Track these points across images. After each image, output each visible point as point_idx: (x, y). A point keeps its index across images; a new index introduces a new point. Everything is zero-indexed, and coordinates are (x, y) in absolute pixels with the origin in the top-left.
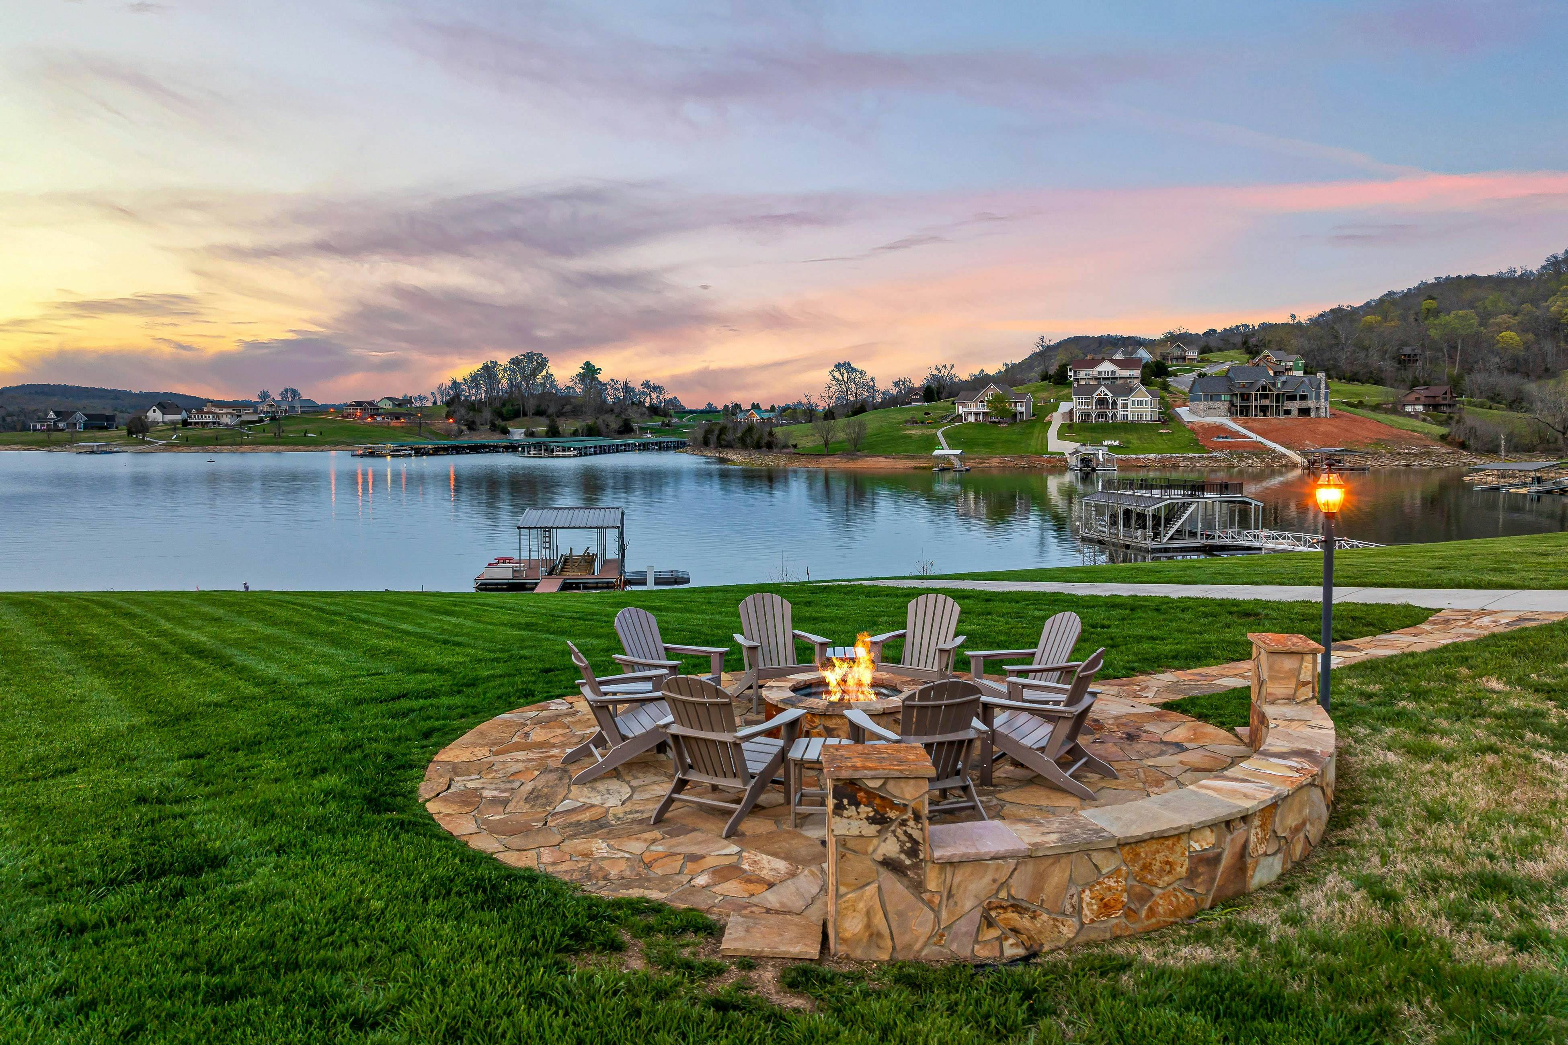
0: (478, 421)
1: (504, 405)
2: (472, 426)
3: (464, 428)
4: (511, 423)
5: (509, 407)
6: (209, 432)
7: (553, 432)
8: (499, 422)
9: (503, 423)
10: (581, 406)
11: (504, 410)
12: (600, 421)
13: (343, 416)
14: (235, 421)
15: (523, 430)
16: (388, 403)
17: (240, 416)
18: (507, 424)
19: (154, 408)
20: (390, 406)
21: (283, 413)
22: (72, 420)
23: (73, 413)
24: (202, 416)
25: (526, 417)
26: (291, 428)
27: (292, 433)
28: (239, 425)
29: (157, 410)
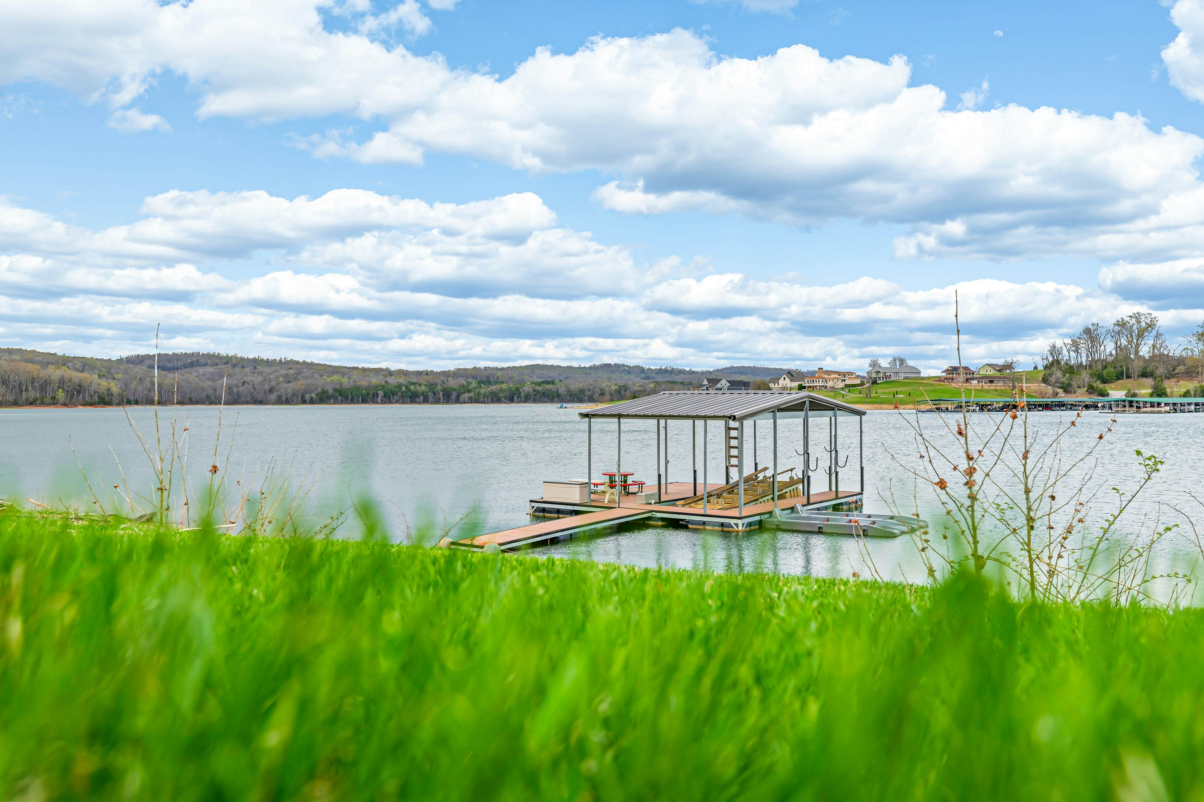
0: (1074, 384)
1: (1105, 367)
2: (1067, 388)
3: (1059, 390)
4: (1112, 385)
5: (1111, 370)
7: (1159, 392)
8: (1098, 385)
9: (1102, 386)
10: (1196, 367)
11: (1105, 372)
13: (940, 381)
15: (1124, 391)
16: (989, 368)
17: (845, 380)
18: (1107, 386)
19: (784, 376)
20: (991, 372)
21: (886, 379)
22: (719, 386)
23: (720, 380)
24: (813, 381)
25: (1129, 380)
26: (887, 390)
27: (884, 393)
28: (843, 388)
29: (786, 378)
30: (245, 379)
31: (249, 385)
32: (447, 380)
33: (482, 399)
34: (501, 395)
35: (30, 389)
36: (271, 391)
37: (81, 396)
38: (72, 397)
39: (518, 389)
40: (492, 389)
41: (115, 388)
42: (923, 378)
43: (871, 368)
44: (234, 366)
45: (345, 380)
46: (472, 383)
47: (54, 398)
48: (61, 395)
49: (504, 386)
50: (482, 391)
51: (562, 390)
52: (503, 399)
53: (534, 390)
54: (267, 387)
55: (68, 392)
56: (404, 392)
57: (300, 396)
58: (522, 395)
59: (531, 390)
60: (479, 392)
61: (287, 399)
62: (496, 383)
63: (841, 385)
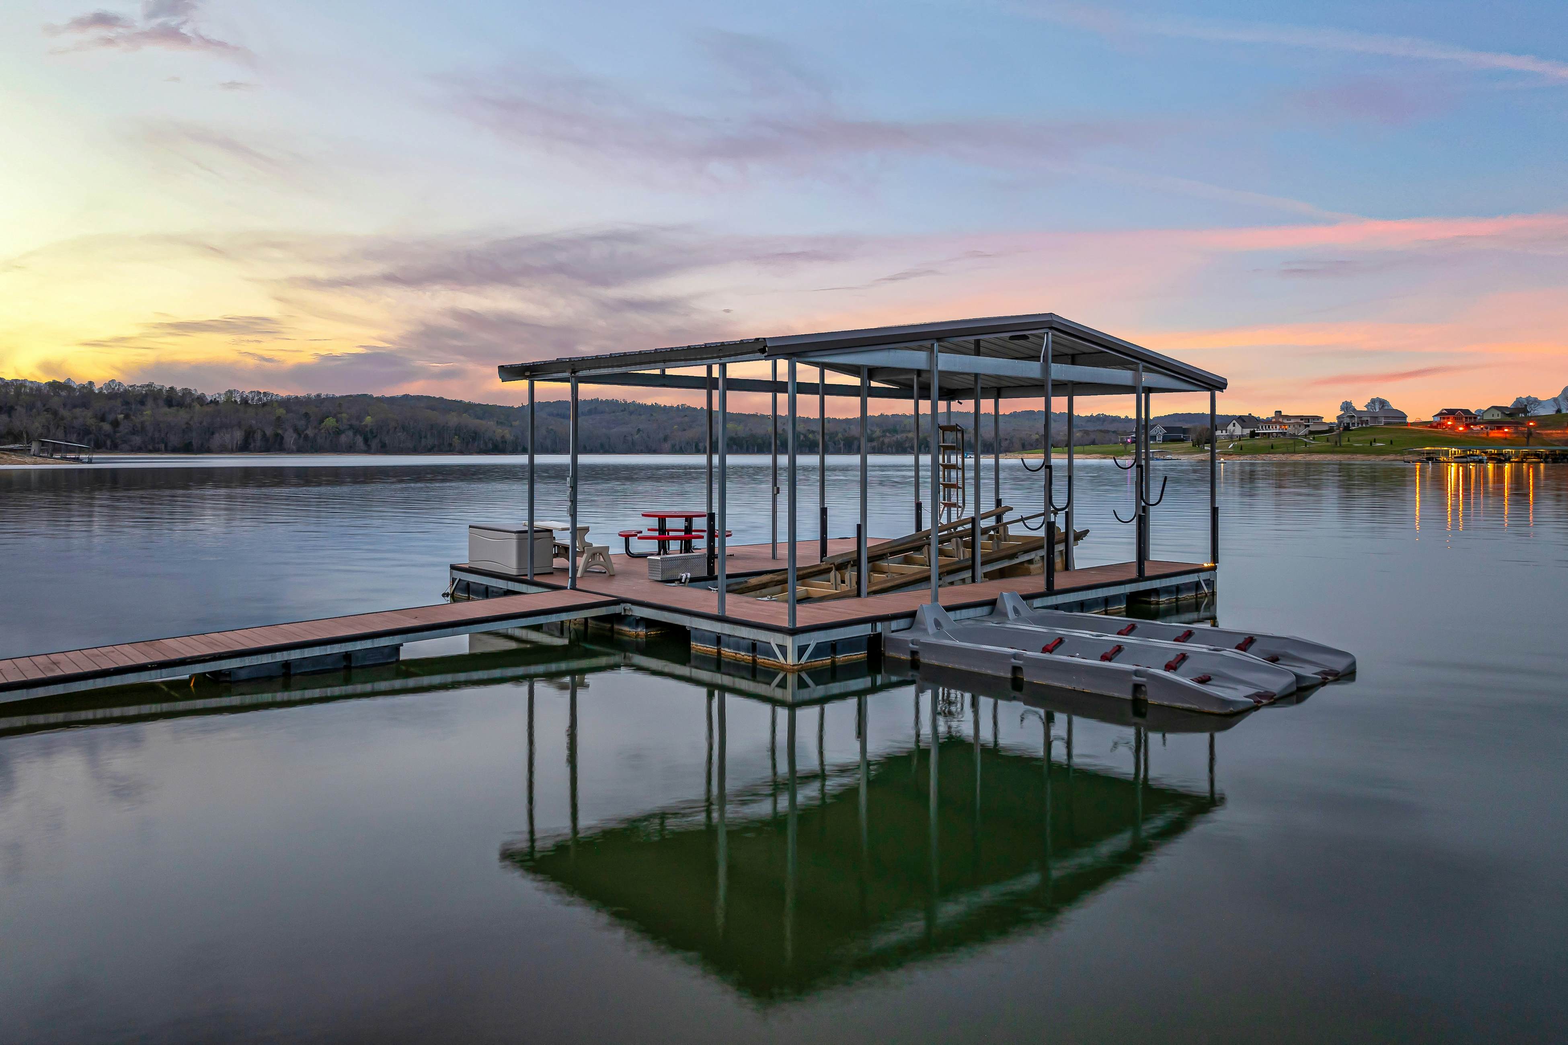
13: (1432, 427)
16: (1496, 412)
17: (1308, 426)
19: (1234, 421)
20: (1498, 416)
21: (1362, 424)
22: (1151, 434)
24: (1269, 427)
26: (1360, 438)
27: (1358, 442)
28: (1306, 435)
29: (1237, 424)
30: (641, 427)
31: (643, 433)
32: (849, 428)
33: (886, 449)
34: (907, 445)
35: (428, 436)
36: (666, 439)
37: (476, 444)
38: (467, 443)
40: (897, 438)
41: (509, 437)
42: (1408, 424)
43: (1343, 412)
44: (631, 413)
45: (740, 428)
46: (876, 432)
47: (450, 445)
48: (456, 441)
50: (887, 440)
52: (909, 449)
54: (661, 436)
55: (463, 439)
56: (803, 441)
57: (694, 445)
60: (883, 441)
61: (681, 448)
62: (903, 432)
63: (1303, 431)
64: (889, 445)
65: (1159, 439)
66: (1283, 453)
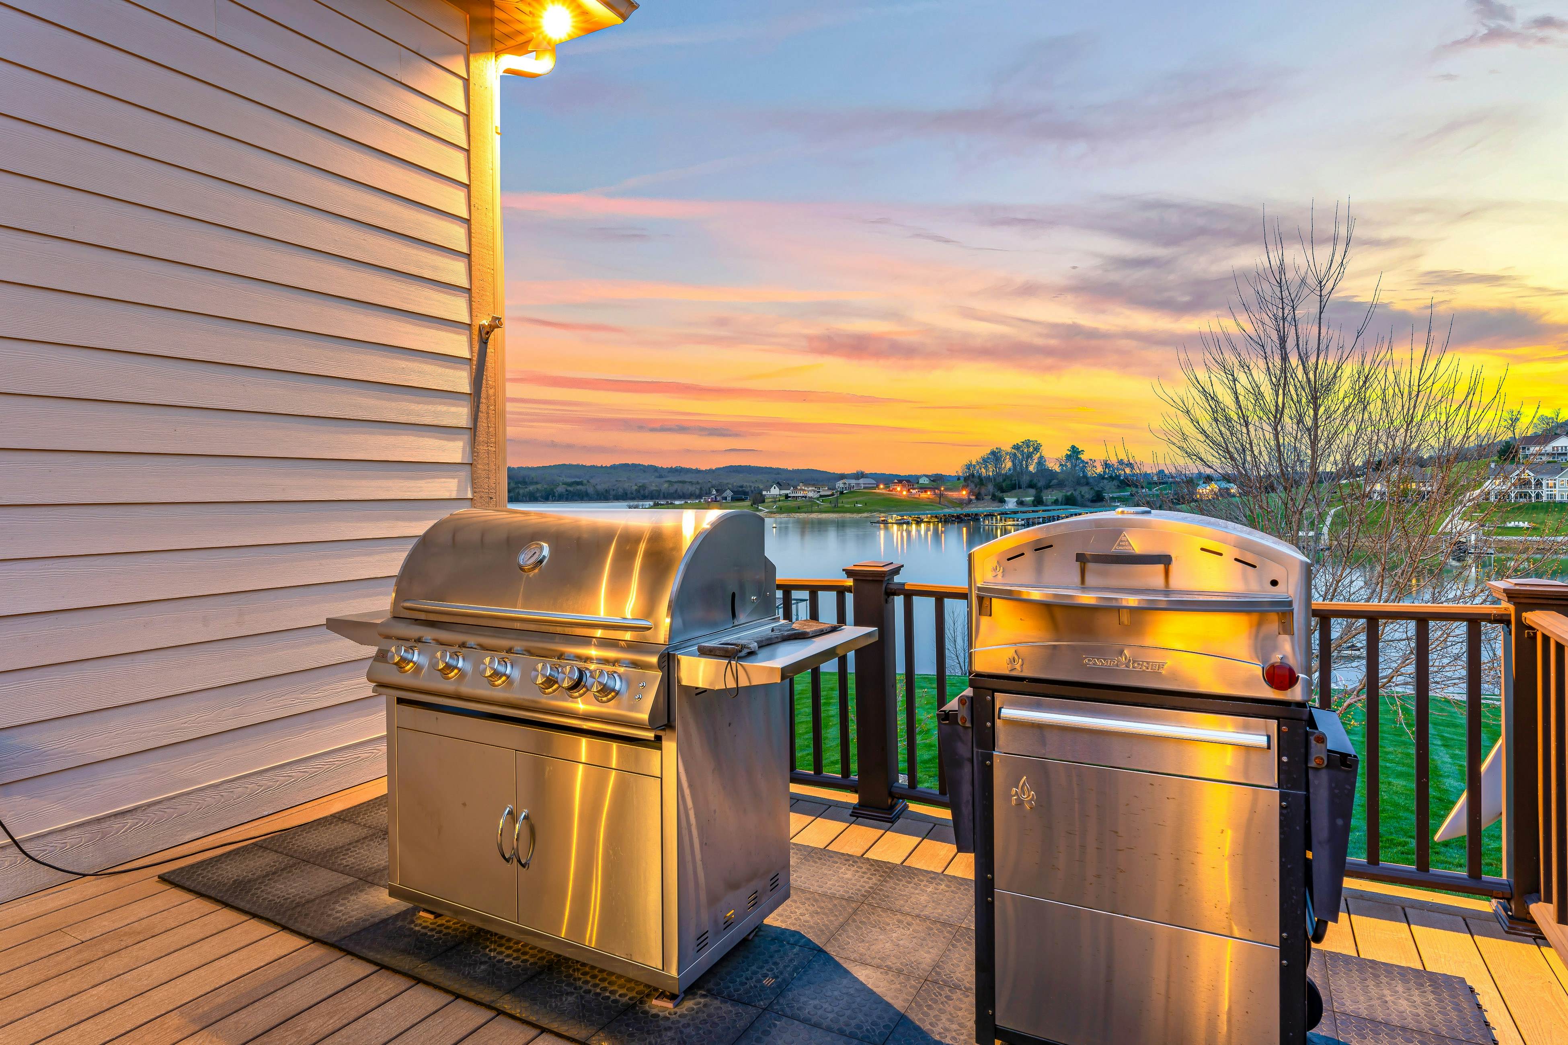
0: (984, 492)
1: (1004, 480)
2: (979, 497)
3: (973, 497)
4: (1009, 494)
5: (1008, 482)
6: (799, 502)
7: (1038, 501)
8: (999, 494)
9: (1001, 495)
10: (1064, 480)
11: (1004, 484)
12: (1076, 494)
13: (889, 491)
14: (816, 495)
15: (1015, 500)
17: (819, 491)
18: (1004, 494)
20: (928, 481)
22: (724, 495)
23: (726, 490)
24: (795, 491)
25: (1020, 490)
26: (850, 500)
27: (848, 503)
28: (818, 498)
29: (776, 487)
39: (552, 490)
49: (539, 486)
50: (521, 491)
51: (591, 490)
53: (567, 491)
58: (556, 494)
59: (564, 490)
64: (524, 496)
65: (729, 499)
66: (805, 513)
